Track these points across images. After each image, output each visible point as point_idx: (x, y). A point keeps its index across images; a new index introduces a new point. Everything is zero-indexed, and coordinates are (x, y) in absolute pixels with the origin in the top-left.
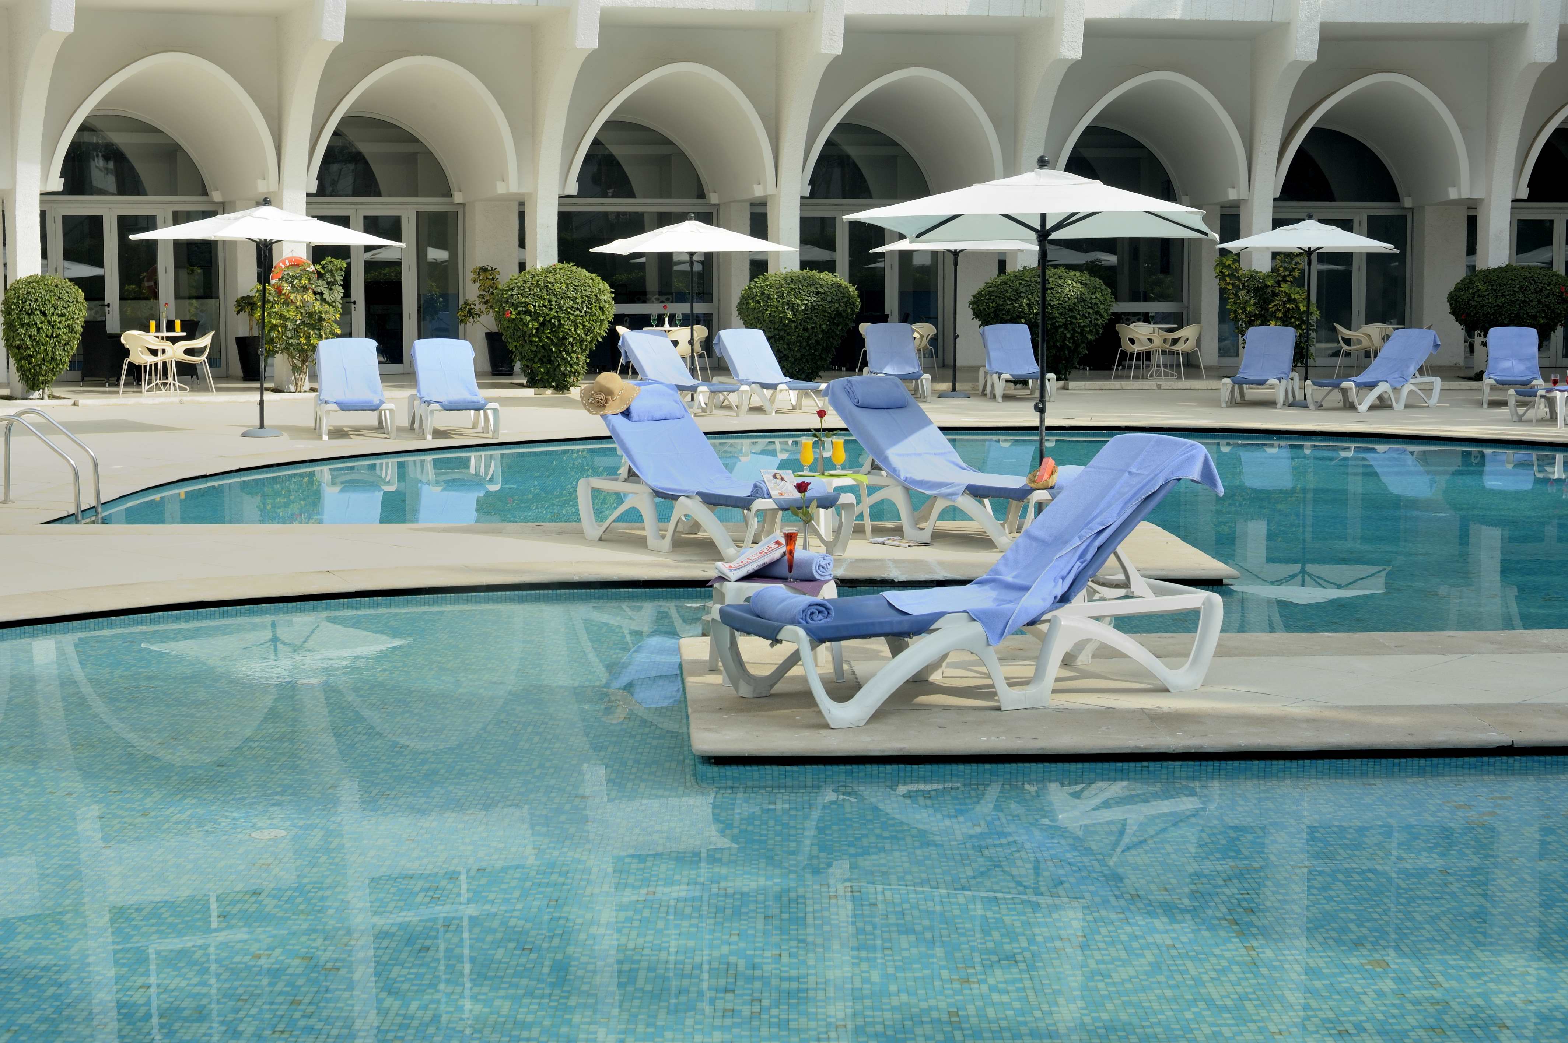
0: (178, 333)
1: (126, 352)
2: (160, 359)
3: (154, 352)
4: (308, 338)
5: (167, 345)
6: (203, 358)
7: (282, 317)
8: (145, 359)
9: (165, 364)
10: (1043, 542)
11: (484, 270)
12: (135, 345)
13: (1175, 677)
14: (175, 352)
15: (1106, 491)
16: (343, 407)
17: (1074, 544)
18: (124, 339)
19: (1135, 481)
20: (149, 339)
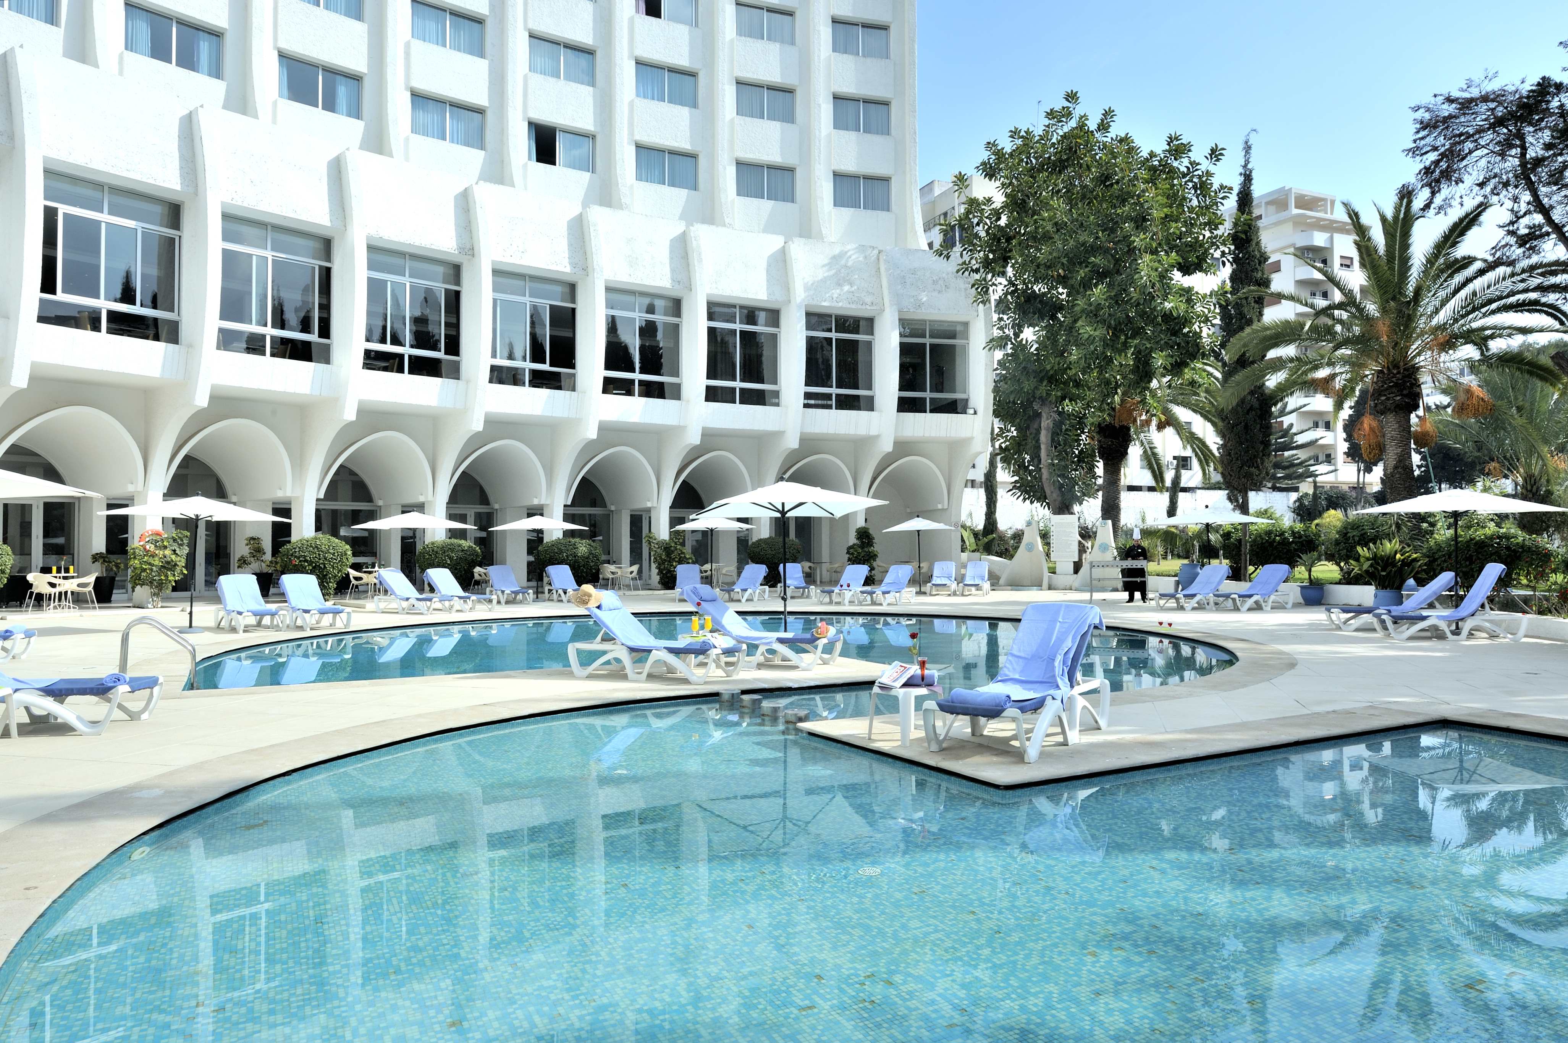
0: (71, 574)
1: (31, 586)
2: (57, 590)
3: (53, 585)
4: (166, 576)
5: (61, 581)
6: (90, 588)
7: (150, 564)
8: (46, 590)
9: (60, 593)
10: (1025, 658)
11: (253, 539)
12: (38, 581)
13: (1102, 723)
14: (70, 585)
15: (1050, 631)
16: (255, 614)
17: (1059, 658)
18: (30, 577)
19: (1066, 625)
20: (48, 577)
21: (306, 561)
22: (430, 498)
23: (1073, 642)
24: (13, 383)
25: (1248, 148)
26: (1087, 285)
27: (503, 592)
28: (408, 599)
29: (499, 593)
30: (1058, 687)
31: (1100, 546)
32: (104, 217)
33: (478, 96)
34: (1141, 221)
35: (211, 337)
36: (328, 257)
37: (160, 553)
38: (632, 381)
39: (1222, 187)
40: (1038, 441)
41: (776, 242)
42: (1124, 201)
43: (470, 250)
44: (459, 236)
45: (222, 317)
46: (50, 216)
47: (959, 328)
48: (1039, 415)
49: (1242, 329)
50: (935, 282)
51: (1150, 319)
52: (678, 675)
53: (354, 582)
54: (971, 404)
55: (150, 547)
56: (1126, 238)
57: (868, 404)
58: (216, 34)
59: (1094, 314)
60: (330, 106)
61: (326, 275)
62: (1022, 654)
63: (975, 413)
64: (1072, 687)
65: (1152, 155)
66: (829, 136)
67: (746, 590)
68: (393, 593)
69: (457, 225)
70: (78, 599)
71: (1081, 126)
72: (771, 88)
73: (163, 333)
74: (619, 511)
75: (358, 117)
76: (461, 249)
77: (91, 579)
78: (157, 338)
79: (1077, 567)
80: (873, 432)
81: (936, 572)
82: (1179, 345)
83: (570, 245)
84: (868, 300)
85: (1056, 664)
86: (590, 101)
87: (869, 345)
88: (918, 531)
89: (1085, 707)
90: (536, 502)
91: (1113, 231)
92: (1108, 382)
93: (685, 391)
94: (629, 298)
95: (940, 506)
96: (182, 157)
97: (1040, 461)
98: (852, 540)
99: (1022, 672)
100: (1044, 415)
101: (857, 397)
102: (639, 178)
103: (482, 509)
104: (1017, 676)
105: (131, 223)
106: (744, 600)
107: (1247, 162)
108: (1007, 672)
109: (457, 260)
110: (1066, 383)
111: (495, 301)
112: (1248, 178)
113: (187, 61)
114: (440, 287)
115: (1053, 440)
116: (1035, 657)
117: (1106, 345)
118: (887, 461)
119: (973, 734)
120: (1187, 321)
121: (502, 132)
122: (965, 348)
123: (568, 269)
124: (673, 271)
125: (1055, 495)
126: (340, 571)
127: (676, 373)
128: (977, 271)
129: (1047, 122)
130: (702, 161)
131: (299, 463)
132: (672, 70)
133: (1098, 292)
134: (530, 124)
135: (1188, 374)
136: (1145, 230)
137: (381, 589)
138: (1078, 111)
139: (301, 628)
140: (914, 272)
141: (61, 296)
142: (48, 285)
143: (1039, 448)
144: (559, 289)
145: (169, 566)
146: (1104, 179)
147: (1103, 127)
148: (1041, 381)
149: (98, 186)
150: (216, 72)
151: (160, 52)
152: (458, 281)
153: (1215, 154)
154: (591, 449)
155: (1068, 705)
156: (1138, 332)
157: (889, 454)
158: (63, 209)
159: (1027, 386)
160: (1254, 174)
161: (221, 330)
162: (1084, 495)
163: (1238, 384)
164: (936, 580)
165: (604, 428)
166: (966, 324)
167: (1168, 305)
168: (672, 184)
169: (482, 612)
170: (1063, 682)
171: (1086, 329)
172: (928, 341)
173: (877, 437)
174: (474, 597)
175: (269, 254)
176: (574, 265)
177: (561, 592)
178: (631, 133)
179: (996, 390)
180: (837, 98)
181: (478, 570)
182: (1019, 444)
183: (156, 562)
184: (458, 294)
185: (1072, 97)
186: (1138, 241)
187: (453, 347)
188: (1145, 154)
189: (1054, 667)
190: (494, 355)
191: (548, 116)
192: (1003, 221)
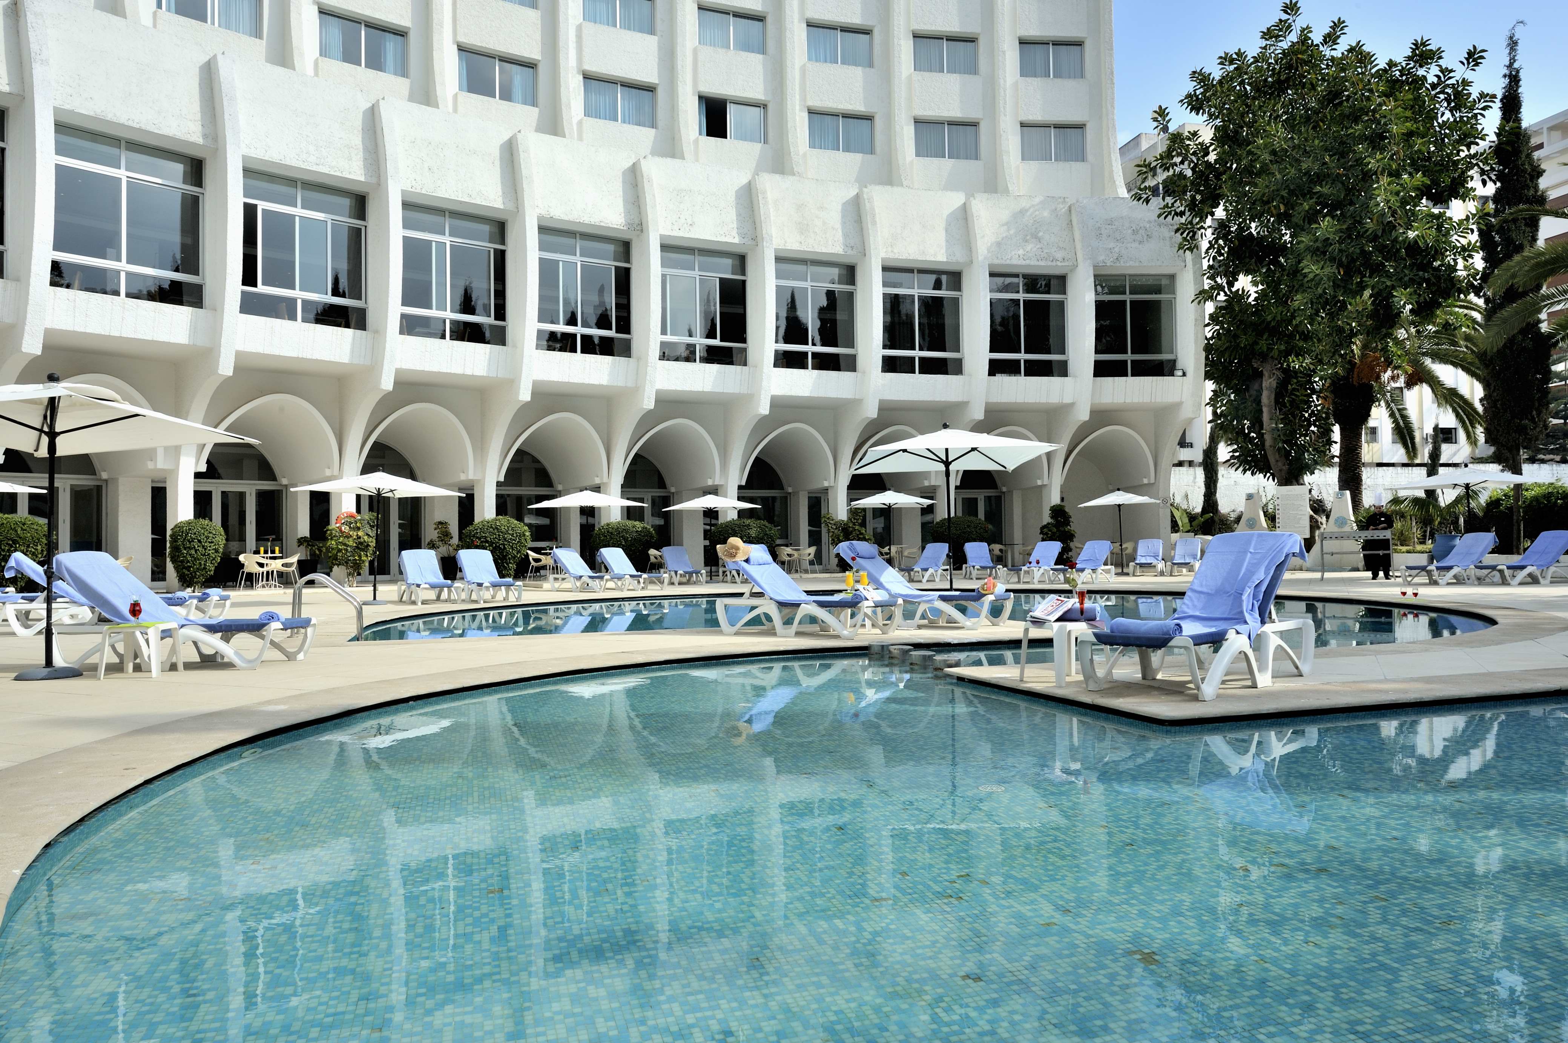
0: (277, 554)
1: (243, 566)
2: (265, 569)
3: (261, 565)
4: (360, 556)
5: (269, 561)
6: (293, 568)
7: (345, 545)
8: (256, 569)
9: (268, 572)
10: (1208, 594)
11: (440, 523)
12: (249, 561)
13: (1305, 668)
14: (276, 565)
15: (1238, 563)
16: (433, 587)
17: (1248, 592)
18: (242, 558)
19: (1258, 556)
20: (258, 558)
21: (487, 542)
22: (605, 480)
23: (1266, 573)
24: (220, 372)
25: (1513, 44)
26: (1312, 217)
27: (676, 572)
28: (581, 577)
29: (673, 573)
30: (1246, 622)
31: (1336, 520)
32: (298, 211)
33: (648, 74)
34: (1377, 141)
35: (394, 323)
36: (503, 240)
37: (354, 534)
38: (805, 354)
39: (1482, 95)
40: (1258, 402)
41: (956, 199)
42: (1356, 120)
43: (640, 226)
44: (627, 212)
45: (404, 304)
46: (250, 212)
47: (1164, 282)
48: (1260, 375)
49: (1508, 256)
50: (1135, 232)
51: (1390, 253)
52: (832, 633)
53: (533, 563)
54: (1179, 365)
55: (345, 528)
56: (1359, 162)
57: (1062, 369)
58: (400, 33)
59: (1320, 251)
60: (506, 96)
61: (501, 258)
62: (1204, 590)
63: (1184, 374)
64: (1263, 622)
65: (1391, 64)
66: (1016, 85)
67: (926, 570)
68: (567, 572)
69: (625, 201)
70: (284, 579)
71: (1304, 38)
72: (951, 39)
73: (353, 321)
74: (796, 493)
75: (534, 104)
76: (629, 224)
77: (294, 559)
78: (347, 326)
79: (1309, 544)
80: (1067, 400)
81: (1140, 551)
82: (1428, 281)
83: (739, 215)
84: (1059, 255)
85: (1244, 597)
86: (760, 68)
87: (1061, 305)
88: (1119, 506)
89: (1279, 647)
90: (710, 482)
91: (1343, 155)
92: (1340, 330)
93: (860, 362)
94: (801, 268)
95: (1145, 481)
96: (366, 149)
97: (1261, 427)
98: (1047, 519)
99: (1203, 608)
100: (1266, 374)
101: (1049, 363)
102: (812, 145)
103: (659, 493)
104: (1198, 613)
105: (320, 216)
106: (924, 580)
107: (1512, 61)
108: (1186, 610)
109: (626, 236)
110: (1291, 336)
111: (664, 277)
112: (1514, 79)
113: (375, 63)
114: (611, 264)
115: (1277, 402)
116: (1220, 592)
117: (1336, 286)
118: (1085, 430)
119: (1144, 678)
120: (1439, 253)
121: (673, 108)
122: (1171, 304)
123: (736, 240)
124: (845, 236)
125: (1280, 464)
126: (519, 552)
127: (851, 344)
128: (1182, 214)
129: (1264, 43)
130: (878, 122)
131: (480, 446)
132: (846, 29)
133: (1326, 226)
134: (701, 98)
135: (1441, 316)
136: (1382, 150)
137: (557, 568)
138: (1300, 23)
139: (476, 602)
140: (1110, 222)
141: (261, 288)
142: (249, 278)
143: (1260, 411)
144: (728, 262)
145: (361, 546)
146: (1333, 96)
147: (1331, 39)
148: (1260, 334)
149: (292, 182)
150: (403, 72)
151: (350, 56)
152: (627, 259)
153: (1474, 58)
154: (763, 425)
155: (1257, 642)
156: (1377, 269)
157: (1085, 423)
158: (262, 206)
159: (1243, 341)
160: (1522, 74)
161: (403, 316)
162: (1316, 463)
163: (1505, 321)
164: (1140, 560)
165: (777, 403)
166: (1172, 277)
167: (1411, 234)
168: (847, 149)
169: (654, 590)
170: (1253, 619)
171: (1311, 268)
172: (1128, 297)
173: (1070, 406)
174: (645, 576)
175: (447, 240)
176: (742, 235)
177: (734, 573)
178: (803, 99)
179: (1208, 349)
180: (1023, 42)
181: (652, 552)
182: (1237, 409)
183: (351, 543)
184: (627, 271)
185: (1291, 8)
186: (1372, 164)
187: (624, 325)
188: (1382, 64)
189: (1241, 601)
190: (664, 332)
191: (716, 89)
192: (1212, 157)
